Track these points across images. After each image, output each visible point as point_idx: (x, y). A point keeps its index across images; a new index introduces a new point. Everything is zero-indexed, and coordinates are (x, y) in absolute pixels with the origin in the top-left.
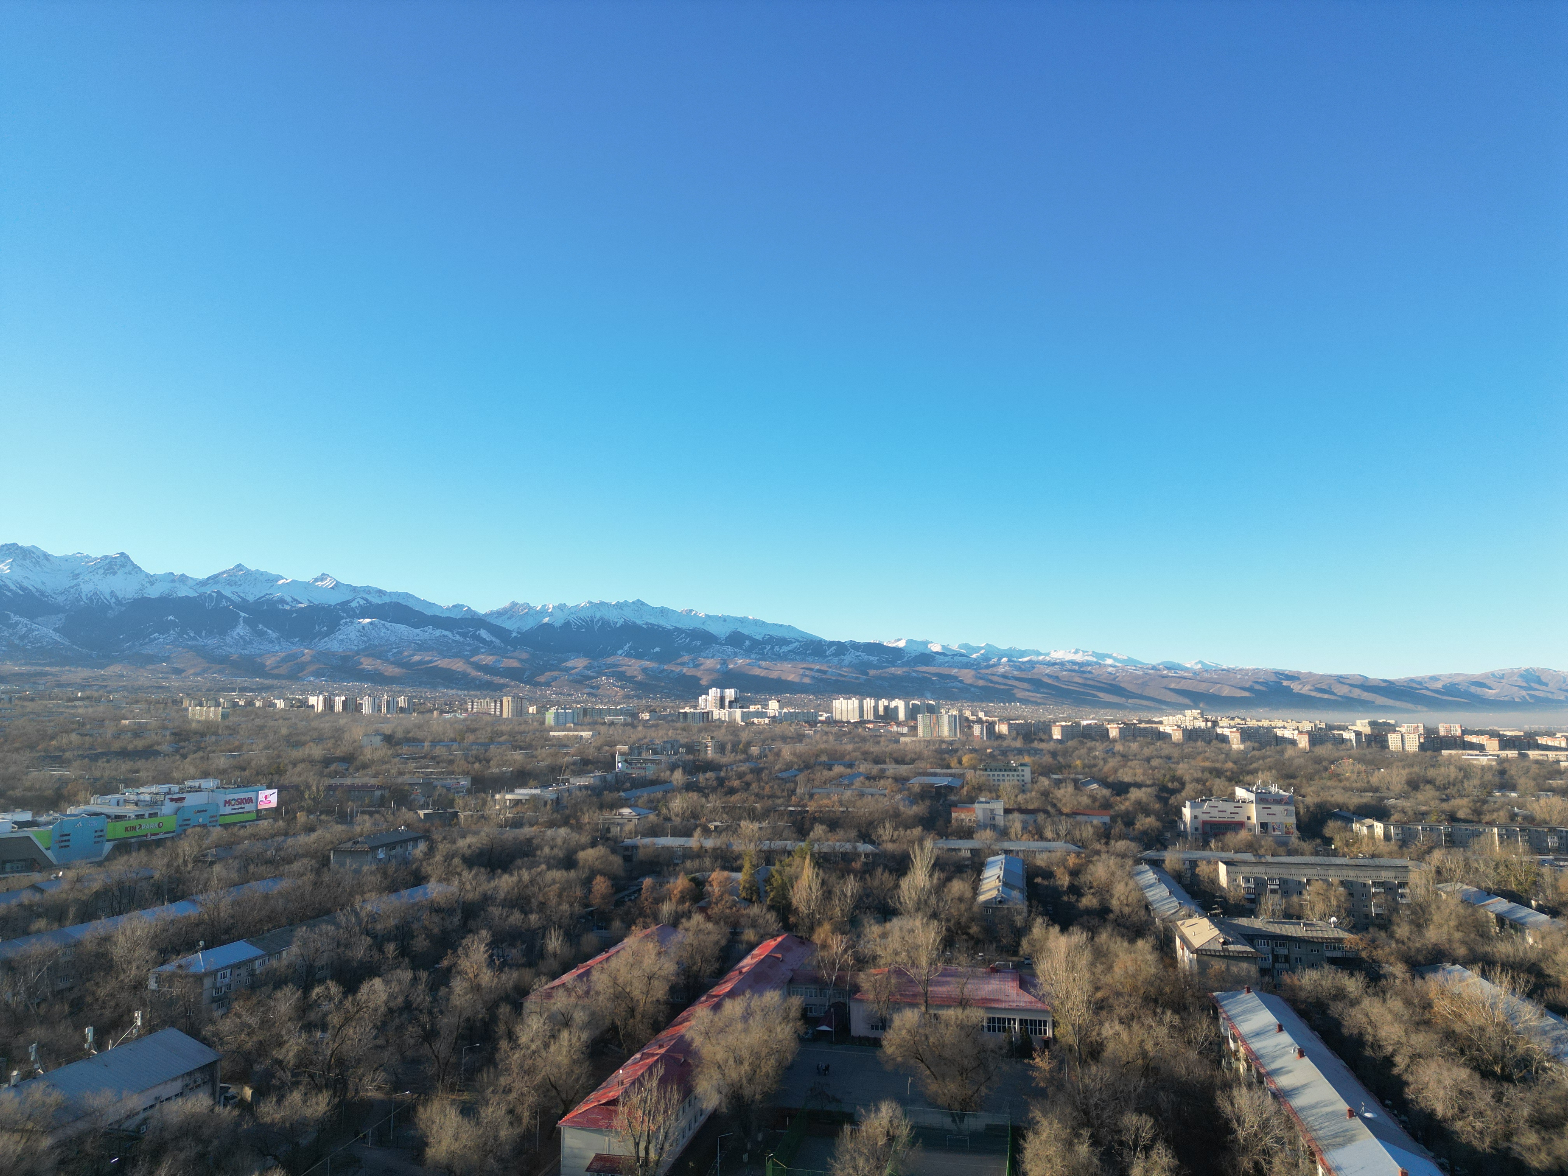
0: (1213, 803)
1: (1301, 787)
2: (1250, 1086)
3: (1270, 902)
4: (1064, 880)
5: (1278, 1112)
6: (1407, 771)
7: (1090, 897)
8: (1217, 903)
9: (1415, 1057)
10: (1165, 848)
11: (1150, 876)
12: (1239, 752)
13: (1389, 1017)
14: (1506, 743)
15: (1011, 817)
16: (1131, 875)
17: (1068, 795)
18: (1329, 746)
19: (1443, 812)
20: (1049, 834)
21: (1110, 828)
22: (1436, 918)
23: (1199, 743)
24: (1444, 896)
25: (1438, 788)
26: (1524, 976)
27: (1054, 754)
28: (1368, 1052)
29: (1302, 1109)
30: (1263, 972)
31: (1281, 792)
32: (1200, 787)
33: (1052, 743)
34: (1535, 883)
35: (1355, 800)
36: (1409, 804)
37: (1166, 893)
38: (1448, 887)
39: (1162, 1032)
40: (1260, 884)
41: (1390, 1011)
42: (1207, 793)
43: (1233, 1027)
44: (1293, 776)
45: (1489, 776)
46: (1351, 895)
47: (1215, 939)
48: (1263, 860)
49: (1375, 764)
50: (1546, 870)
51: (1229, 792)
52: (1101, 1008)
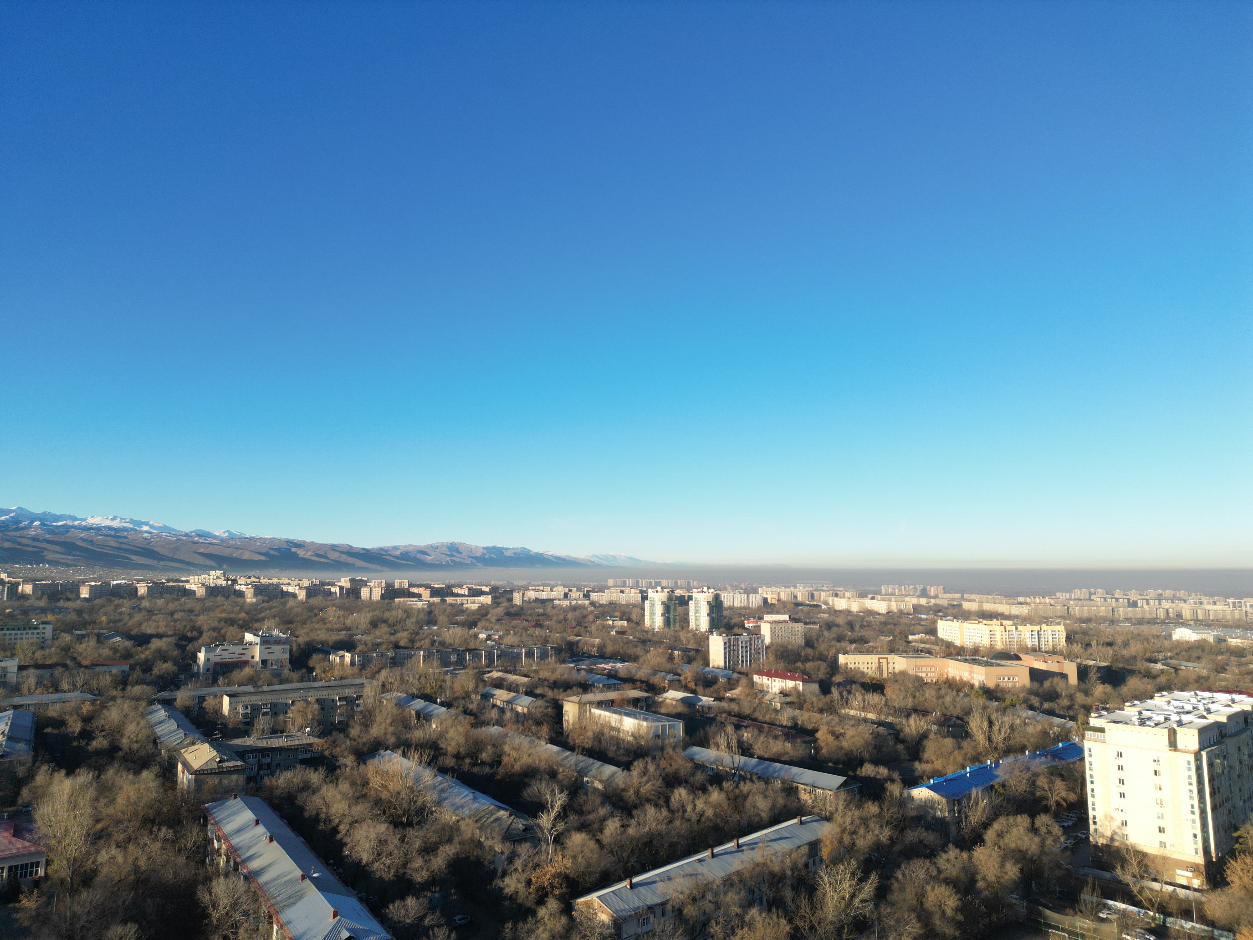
0: (223, 647)
1: (296, 629)
2: (227, 875)
3: (262, 723)
4: (76, 726)
5: (248, 891)
6: (371, 614)
7: (101, 739)
8: (218, 729)
9: (354, 823)
10: (178, 688)
11: (161, 713)
12: (252, 604)
13: (339, 797)
14: (435, 592)
15: (25, 673)
16: (143, 716)
17: (89, 649)
18: (320, 598)
19: (390, 642)
20: (65, 686)
21: (129, 675)
22: (378, 719)
23: (219, 598)
24: (385, 702)
25: (389, 626)
26: (427, 751)
27: (79, 612)
28: (321, 827)
29: (267, 883)
30: (249, 780)
31: (281, 634)
32: (215, 634)
33: (78, 602)
34: (441, 686)
35: (334, 638)
36: (369, 638)
37: (175, 726)
38: (388, 696)
39: (155, 847)
40: (256, 709)
41: (340, 792)
42: (221, 639)
43: (219, 830)
44: (291, 622)
45: (422, 616)
46: (323, 709)
47: (213, 759)
48: (260, 690)
49: (350, 610)
50: (448, 677)
51: (240, 636)
52: (100, 838)
